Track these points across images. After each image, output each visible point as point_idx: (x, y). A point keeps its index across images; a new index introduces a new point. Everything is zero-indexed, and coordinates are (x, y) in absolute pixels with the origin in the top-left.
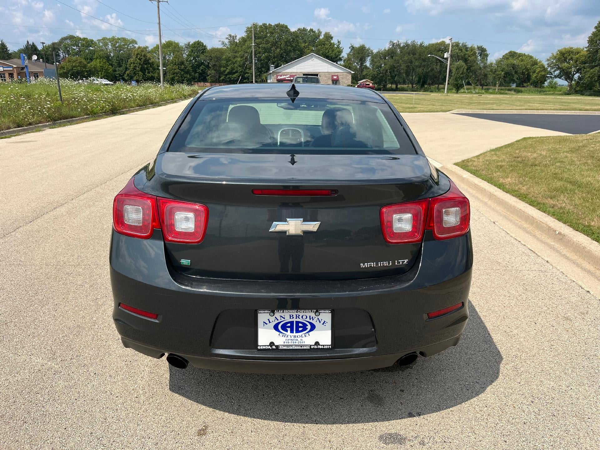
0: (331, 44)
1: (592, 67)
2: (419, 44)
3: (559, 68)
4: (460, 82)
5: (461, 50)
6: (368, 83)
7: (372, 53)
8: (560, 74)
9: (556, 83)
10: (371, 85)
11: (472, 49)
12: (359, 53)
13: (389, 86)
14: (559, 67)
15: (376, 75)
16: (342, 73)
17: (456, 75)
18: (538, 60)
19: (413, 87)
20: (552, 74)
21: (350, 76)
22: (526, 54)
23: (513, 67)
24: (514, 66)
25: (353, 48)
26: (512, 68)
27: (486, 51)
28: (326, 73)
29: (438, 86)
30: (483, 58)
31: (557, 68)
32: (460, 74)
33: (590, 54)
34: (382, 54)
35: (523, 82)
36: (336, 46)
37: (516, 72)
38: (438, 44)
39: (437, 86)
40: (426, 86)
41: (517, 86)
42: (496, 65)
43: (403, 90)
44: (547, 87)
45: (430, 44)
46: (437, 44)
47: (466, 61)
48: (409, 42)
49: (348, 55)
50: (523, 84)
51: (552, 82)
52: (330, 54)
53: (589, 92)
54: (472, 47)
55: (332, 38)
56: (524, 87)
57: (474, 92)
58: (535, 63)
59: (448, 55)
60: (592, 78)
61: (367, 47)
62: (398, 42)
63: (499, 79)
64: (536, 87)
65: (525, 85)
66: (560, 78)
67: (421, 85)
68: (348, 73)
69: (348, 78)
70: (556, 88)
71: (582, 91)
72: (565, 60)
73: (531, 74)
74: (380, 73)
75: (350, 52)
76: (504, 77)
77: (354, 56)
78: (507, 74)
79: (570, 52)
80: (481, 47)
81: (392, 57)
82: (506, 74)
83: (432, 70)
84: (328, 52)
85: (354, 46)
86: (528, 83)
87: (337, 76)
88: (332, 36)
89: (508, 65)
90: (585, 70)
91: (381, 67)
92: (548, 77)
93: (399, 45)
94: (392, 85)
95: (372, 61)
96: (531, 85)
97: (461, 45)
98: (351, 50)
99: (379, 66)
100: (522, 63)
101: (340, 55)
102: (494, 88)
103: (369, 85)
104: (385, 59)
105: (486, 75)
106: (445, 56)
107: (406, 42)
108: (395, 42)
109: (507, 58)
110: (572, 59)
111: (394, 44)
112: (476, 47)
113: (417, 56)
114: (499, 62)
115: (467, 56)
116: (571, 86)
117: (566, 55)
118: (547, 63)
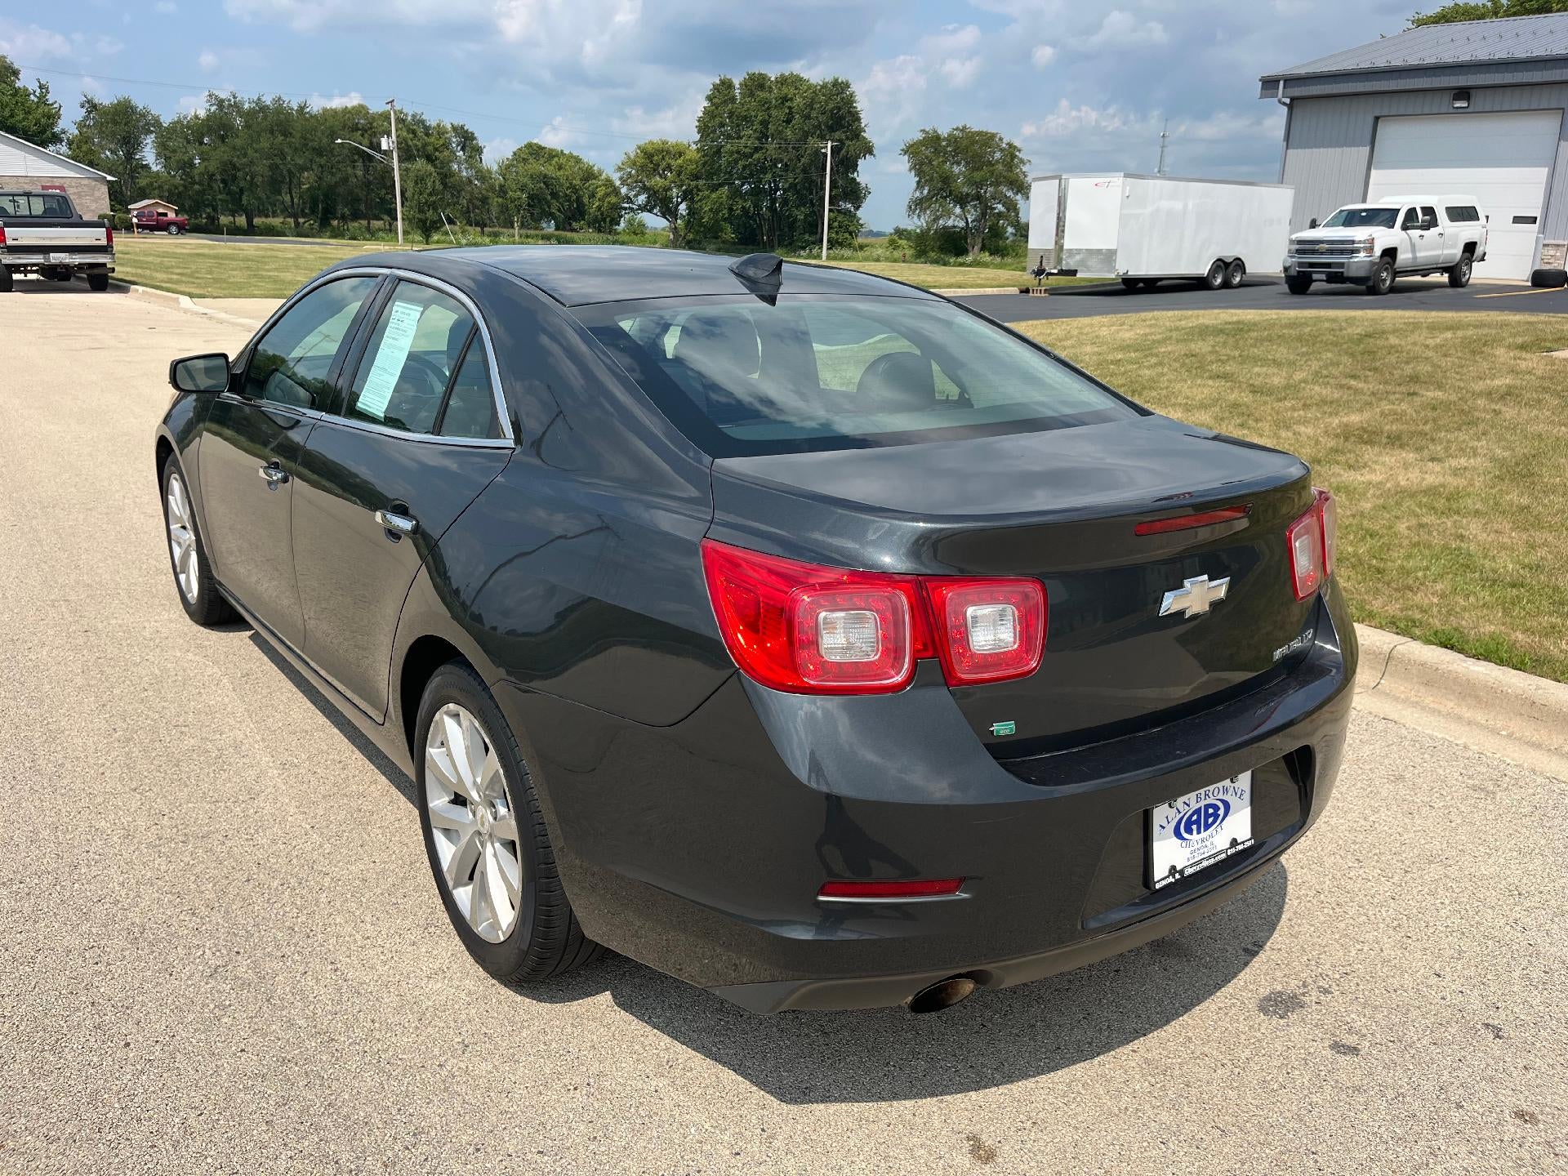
0: (17, 91)
1: (715, 188)
2: (296, 108)
3: (645, 189)
4: (430, 214)
5: (414, 132)
6: (161, 210)
7: (157, 123)
8: (648, 202)
9: (642, 225)
10: (171, 215)
11: (441, 131)
12: (115, 123)
13: (224, 220)
14: (645, 185)
15: (181, 189)
16: (74, 180)
17: (416, 197)
18: (595, 168)
19: (297, 224)
20: (632, 202)
21: (105, 189)
22: (566, 152)
23: (544, 183)
24: (546, 180)
25: (92, 106)
26: (542, 185)
27: (475, 139)
28: (21, 180)
29: (369, 223)
30: (470, 157)
31: (641, 188)
32: (428, 195)
33: (706, 158)
34: (188, 128)
35: (570, 218)
36: (36, 100)
37: (554, 195)
38: (350, 112)
39: (364, 222)
40: (335, 223)
41: (557, 229)
42: (500, 174)
43: (271, 232)
44: (624, 230)
45: (325, 110)
46: (345, 111)
47: (430, 159)
48: (268, 100)
49: (81, 125)
50: (570, 224)
51: (634, 220)
52: (20, 122)
53: (714, 243)
54: (439, 125)
55: (16, 73)
56: (573, 230)
57: (464, 242)
58: (589, 175)
59: (391, 144)
60: (717, 211)
61: (139, 103)
62: (235, 97)
63: (519, 210)
64: (600, 231)
65: (575, 225)
66: (650, 211)
67: (321, 219)
68: (95, 179)
69: (97, 194)
70: (643, 234)
71: (700, 243)
72: (655, 170)
73: (586, 200)
74: (194, 183)
75: (87, 118)
76: (529, 205)
77: (101, 132)
78: (535, 200)
79: (663, 151)
80: (462, 127)
81: (223, 138)
82: (530, 197)
83: (345, 180)
84: (12, 116)
85: (96, 101)
86: (582, 222)
87: (62, 188)
88: (16, 66)
89: (532, 176)
90: (701, 194)
91: (192, 165)
92: (625, 209)
93: (237, 106)
94: (234, 216)
95: (163, 150)
96: (589, 227)
97: (409, 118)
98: (89, 112)
99: (185, 163)
100: (561, 173)
101: (53, 125)
102: (511, 231)
103: (165, 215)
104: (201, 143)
105: (484, 200)
106: (384, 146)
107: (259, 99)
108: (223, 96)
109: (524, 159)
110: (669, 168)
111: (222, 101)
112: (449, 127)
113: (296, 140)
114: (506, 169)
115: (430, 148)
116: (675, 230)
117: (656, 158)
118: (619, 175)
